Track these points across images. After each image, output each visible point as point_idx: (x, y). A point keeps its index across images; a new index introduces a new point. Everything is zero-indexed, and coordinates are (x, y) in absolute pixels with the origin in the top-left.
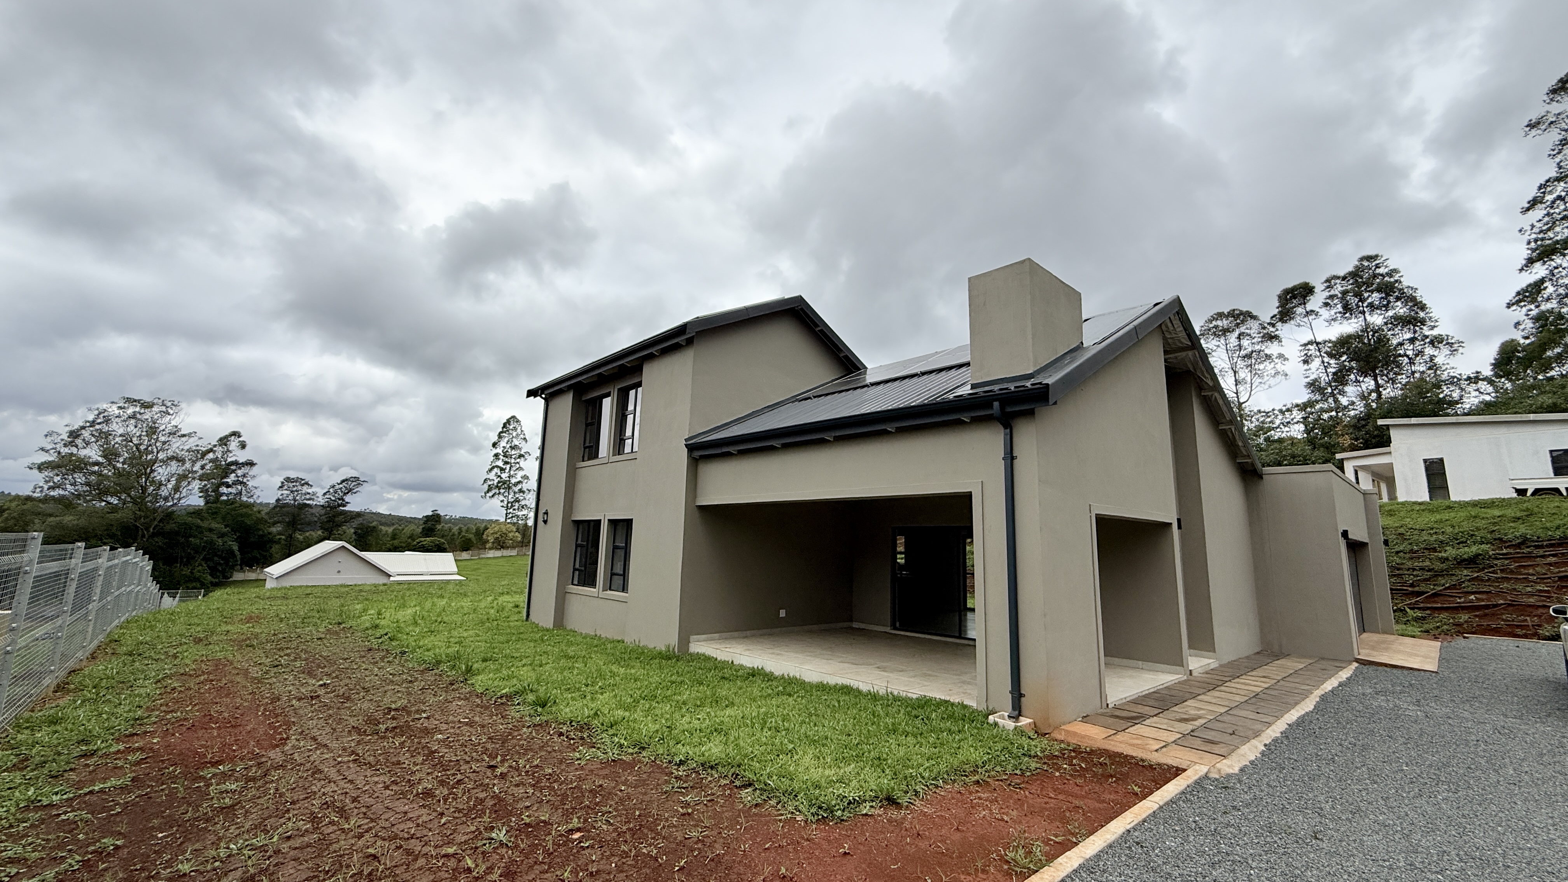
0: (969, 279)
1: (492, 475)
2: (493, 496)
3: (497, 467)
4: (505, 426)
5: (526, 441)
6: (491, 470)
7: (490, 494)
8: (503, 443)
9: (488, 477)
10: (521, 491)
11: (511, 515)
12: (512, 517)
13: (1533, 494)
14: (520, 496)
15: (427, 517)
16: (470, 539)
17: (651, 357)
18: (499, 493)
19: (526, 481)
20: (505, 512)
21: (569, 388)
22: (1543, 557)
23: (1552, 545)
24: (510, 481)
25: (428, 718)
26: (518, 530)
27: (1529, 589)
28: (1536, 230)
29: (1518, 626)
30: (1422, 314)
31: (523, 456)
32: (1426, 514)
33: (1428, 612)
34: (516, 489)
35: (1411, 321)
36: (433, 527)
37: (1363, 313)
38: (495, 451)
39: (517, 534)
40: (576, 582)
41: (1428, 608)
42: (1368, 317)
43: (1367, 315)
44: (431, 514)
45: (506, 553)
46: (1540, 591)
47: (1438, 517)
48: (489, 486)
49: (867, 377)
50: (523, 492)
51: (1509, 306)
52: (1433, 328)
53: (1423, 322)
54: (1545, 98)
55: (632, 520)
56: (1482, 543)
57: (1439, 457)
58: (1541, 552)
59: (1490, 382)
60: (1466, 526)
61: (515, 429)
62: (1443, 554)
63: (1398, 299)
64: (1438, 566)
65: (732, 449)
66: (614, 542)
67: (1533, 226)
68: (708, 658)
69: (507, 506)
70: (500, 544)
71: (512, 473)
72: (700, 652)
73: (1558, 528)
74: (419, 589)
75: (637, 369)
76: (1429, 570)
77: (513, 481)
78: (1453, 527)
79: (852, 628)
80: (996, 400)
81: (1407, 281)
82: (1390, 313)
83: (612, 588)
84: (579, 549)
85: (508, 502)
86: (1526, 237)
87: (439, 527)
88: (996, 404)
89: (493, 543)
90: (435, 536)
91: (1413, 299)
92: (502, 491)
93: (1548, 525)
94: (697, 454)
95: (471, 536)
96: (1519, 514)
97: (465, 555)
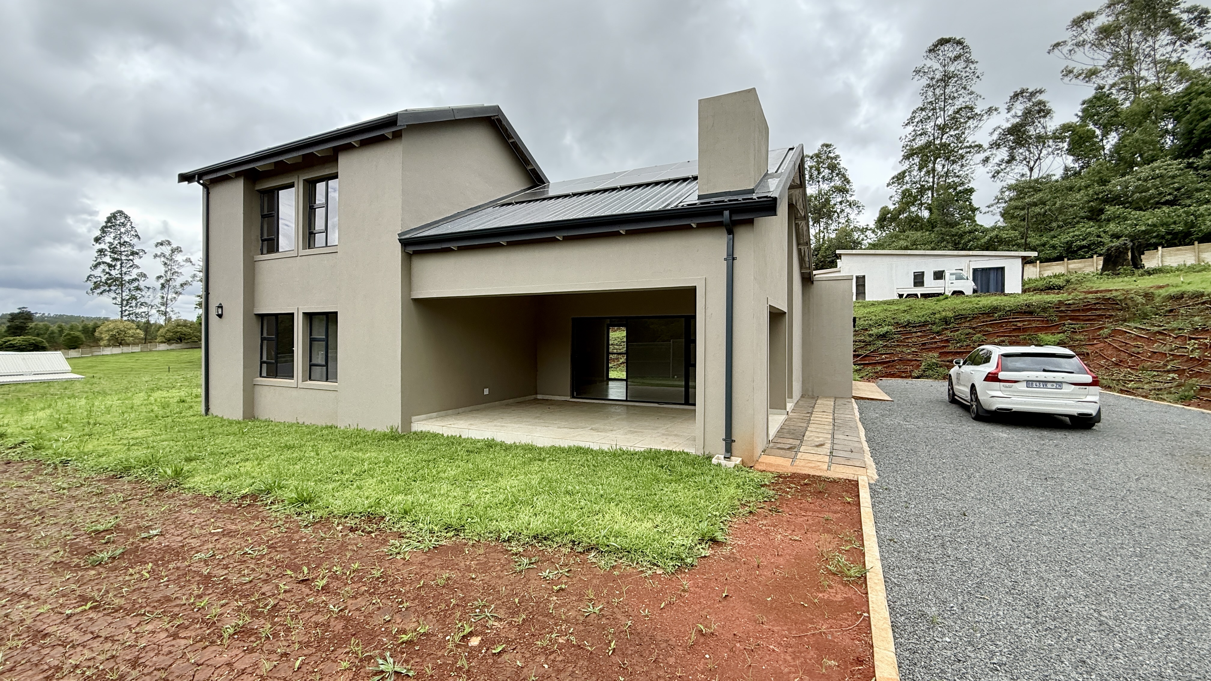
0: (700, 101)
1: (98, 272)
2: (101, 293)
3: (104, 263)
4: (109, 220)
5: (139, 238)
6: (96, 266)
7: (99, 291)
8: (109, 239)
9: (93, 273)
10: (138, 288)
11: (127, 313)
12: (129, 315)
13: (906, 297)
14: (137, 294)
15: (11, 314)
16: (77, 337)
17: (349, 147)
18: (110, 290)
19: (143, 279)
20: (120, 309)
21: (238, 175)
22: (916, 332)
23: (920, 326)
24: (122, 278)
25: (161, 534)
26: (138, 327)
27: (909, 351)
28: (907, 140)
29: (903, 372)
30: (848, 187)
31: (137, 254)
32: (862, 308)
33: (862, 366)
34: (132, 286)
35: (842, 190)
36: (22, 325)
37: (819, 182)
38: (98, 246)
39: (138, 331)
40: (264, 374)
41: (862, 364)
42: (821, 186)
43: (821, 183)
44: (17, 311)
45: (125, 349)
46: (913, 352)
47: (868, 310)
48: (95, 283)
49: (550, 190)
50: (140, 289)
51: (888, 185)
52: (852, 195)
53: (847, 191)
54: (925, 54)
55: (336, 313)
56: (889, 325)
57: (862, 274)
58: (915, 330)
59: (873, 232)
60: (882, 315)
61: (123, 224)
62: (871, 332)
63: (837, 175)
64: (868, 339)
65: (453, 246)
66: (311, 334)
67: (906, 136)
68: (435, 436)
69: (122, 304)
70: (118, 340)
71: (124, 270)
72: (424, 430)
73: (923, 316)
74: (34, 390)
75: (332, 158)
76: (864, 342)
77: (127, 278)
78: (875, 316)
79: (536, 399)
80: (726, 209)
81: (843, 164)
82: (832, 184)
83: (312, 378)
84: (265, 342)
85: (122, 300)
86: (902, 144)
87: (32, 325)
88: (726, 213)
89: (109, 340)
90: (27, 334)
91: (844, 176)
92: (113, 288)
93: (919, 314)
94: (410, 249)
95: (78, 334)
96: (906, 309)
97: (73, 353)
